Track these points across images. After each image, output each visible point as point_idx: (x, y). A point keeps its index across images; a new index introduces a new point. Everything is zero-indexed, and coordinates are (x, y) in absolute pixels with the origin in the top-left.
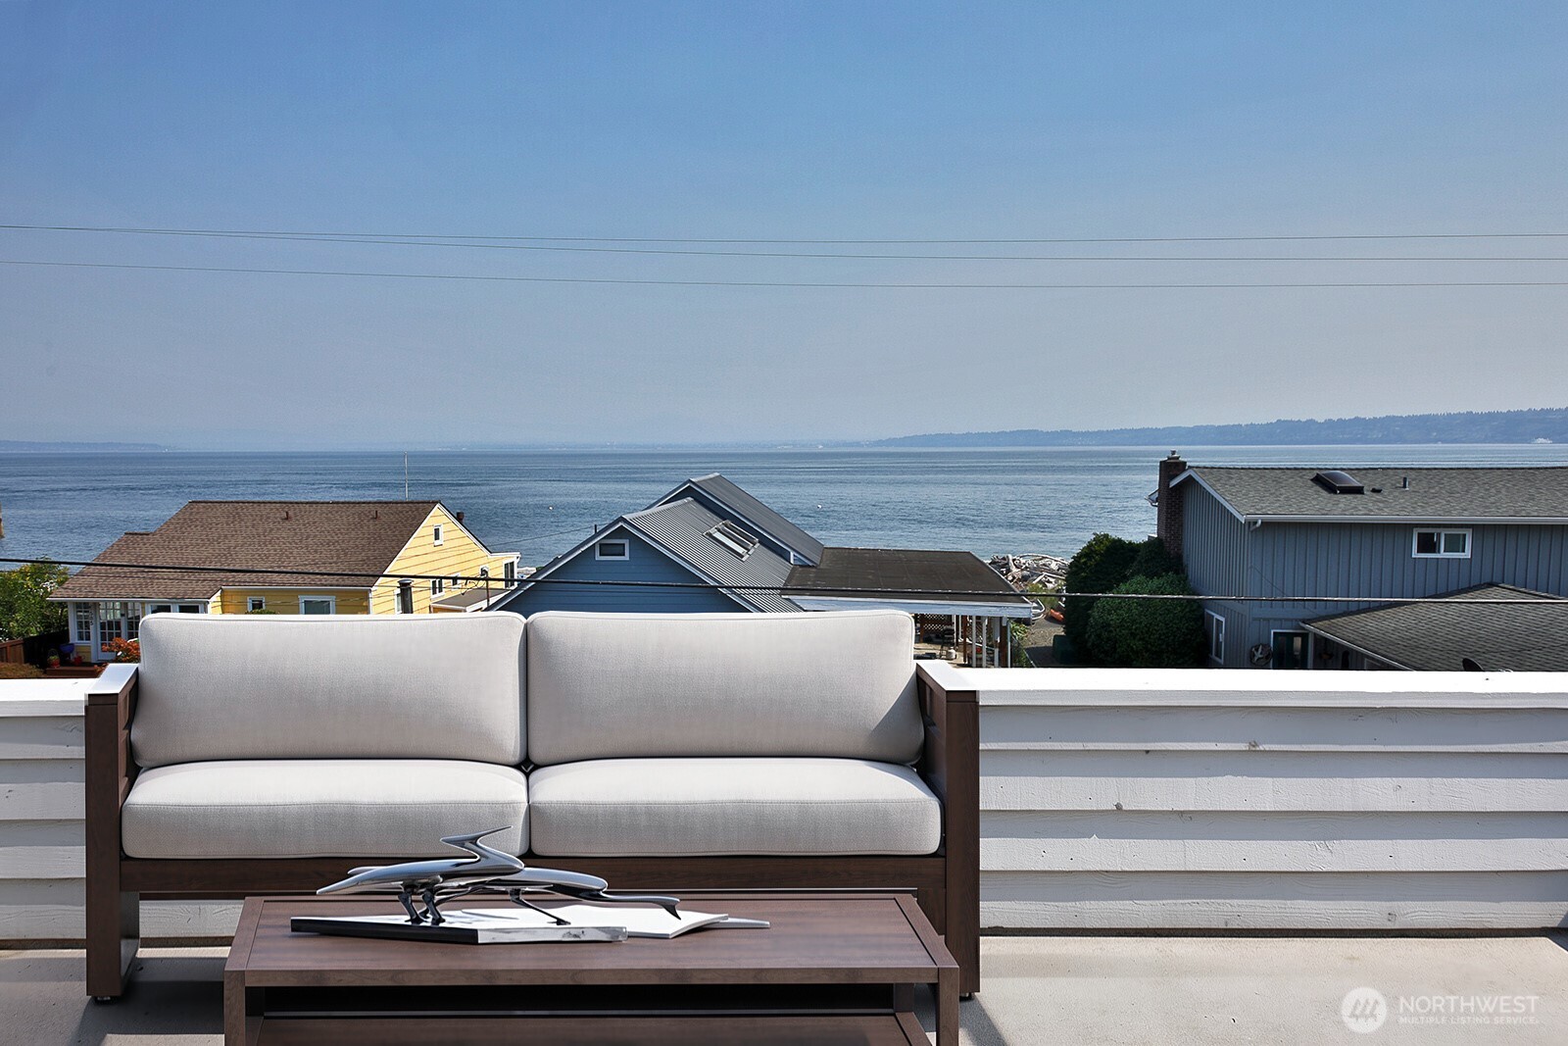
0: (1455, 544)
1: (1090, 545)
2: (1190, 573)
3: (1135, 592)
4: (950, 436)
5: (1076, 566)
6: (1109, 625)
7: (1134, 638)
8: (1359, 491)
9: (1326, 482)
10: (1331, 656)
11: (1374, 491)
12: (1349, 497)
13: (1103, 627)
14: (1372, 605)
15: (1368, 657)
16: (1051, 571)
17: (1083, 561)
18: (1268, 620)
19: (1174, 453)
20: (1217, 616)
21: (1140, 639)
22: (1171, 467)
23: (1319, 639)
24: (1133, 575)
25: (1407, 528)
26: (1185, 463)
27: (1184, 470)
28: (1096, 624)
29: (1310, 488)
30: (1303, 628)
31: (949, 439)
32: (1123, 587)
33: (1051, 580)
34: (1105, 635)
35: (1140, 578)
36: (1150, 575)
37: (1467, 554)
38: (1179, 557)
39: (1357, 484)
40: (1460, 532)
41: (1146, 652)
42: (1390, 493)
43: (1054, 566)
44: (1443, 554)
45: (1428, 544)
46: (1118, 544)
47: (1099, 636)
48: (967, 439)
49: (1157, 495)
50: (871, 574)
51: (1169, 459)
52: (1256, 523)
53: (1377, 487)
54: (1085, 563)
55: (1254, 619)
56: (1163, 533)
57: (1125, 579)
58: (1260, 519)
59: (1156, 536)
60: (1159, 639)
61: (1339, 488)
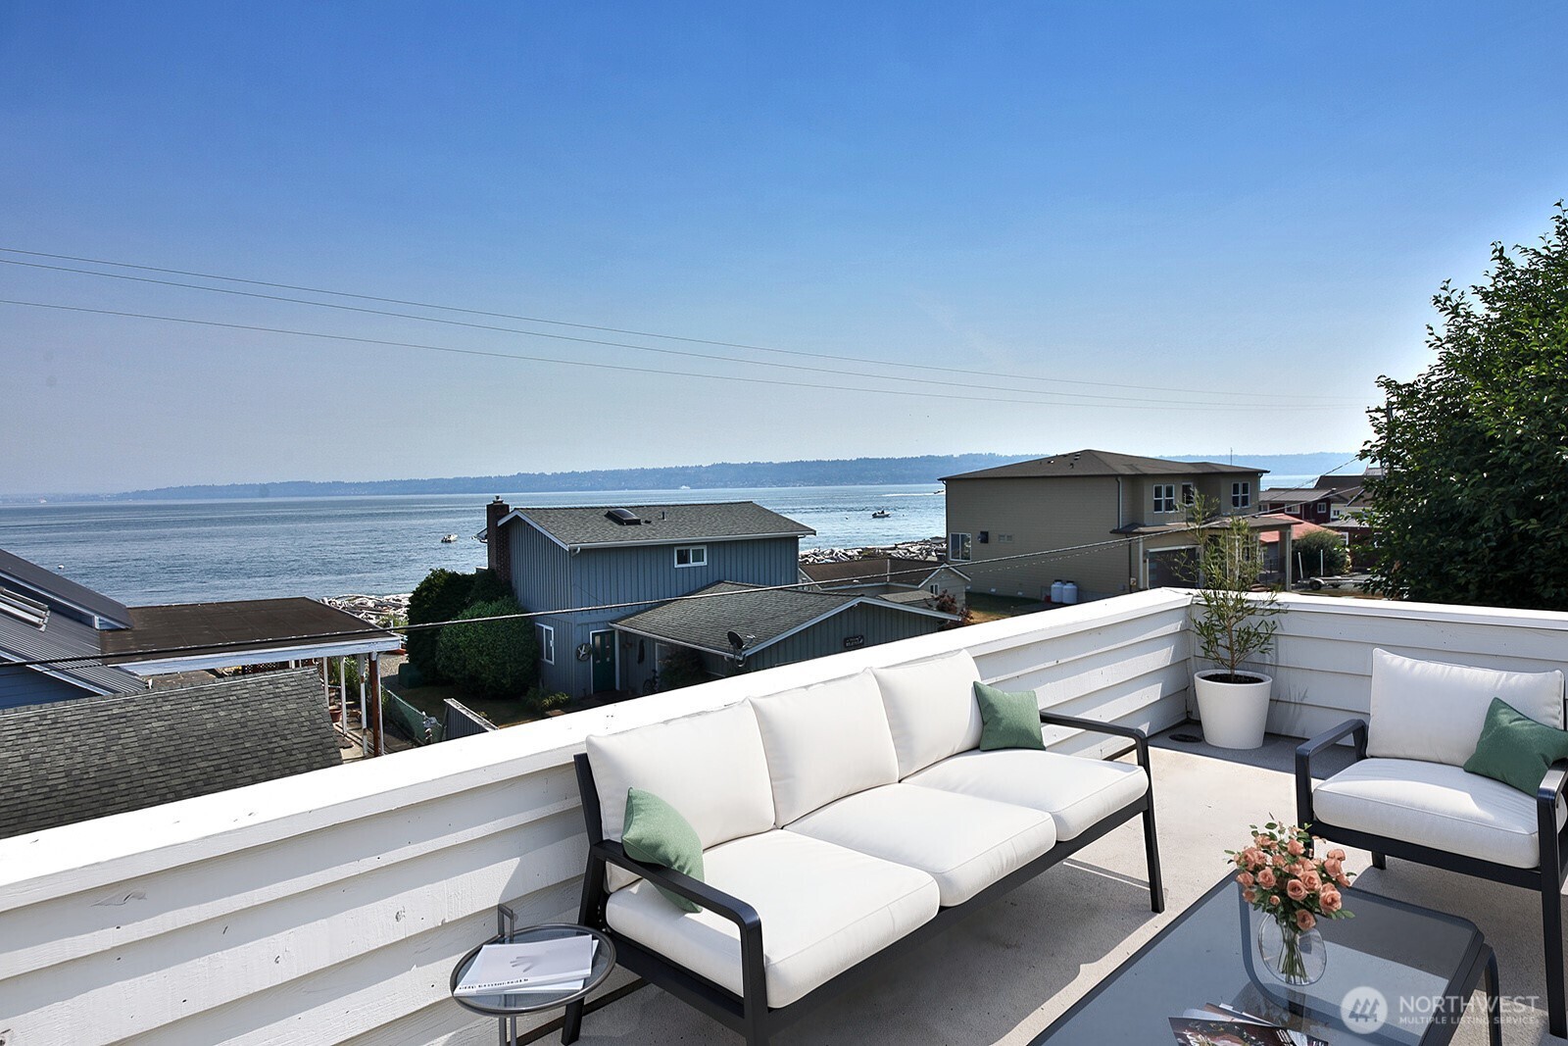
0: (698, 557)
1: (428, 580)
2: (519, 595)
3: (476, 617)
4: (213, 488)
5: (418, 599)
6: (458, 647)
7: (482, 655)
8: (637, 522)
9: (615, 516)
10: (631, 645)
11: (647, 522)
12: (633, 527)
13: (452, 649)
14: (647, 606)
15: (658, 640)
16: (369, 608)
17: (424, 594)
18: (588, 624)
19: (498, 498)
20: (545, 627)
21: (487, 655)
22: (496, 510)
23: (624, 634)
24: (472, 602)
25: (671, 547)
26: (508, 506)
27: (508, 513)
28: (446, 648)
29: (606, 521)
30: (611, 627)
31: (212, 490)
32: (466, 612)
33: (371, 616)
34: (455, 656)
35: (480, 603)
36: (489, 601)
37: (705, 563)
38: (509, 583)
39: (635, 518)
40: (700, 547)
41: (493, 664)
42: (656, 523)
43: (371, 604)
44: (692, 564)
45: (683, 559)
46: (454, 577)
47: (449, 658)
48: (233, 490)
49: (486, 533)
50: (206, 629)
51: (494, 502)
52: (576, 550)
53: (648, 519)
54: (426, 596)
55: (578, 625)
56: (495, 565)
57: (466, 606)
58: (579, 546)
59: (487, 568)
60: (503, 652)
61: (626, 521)
